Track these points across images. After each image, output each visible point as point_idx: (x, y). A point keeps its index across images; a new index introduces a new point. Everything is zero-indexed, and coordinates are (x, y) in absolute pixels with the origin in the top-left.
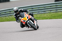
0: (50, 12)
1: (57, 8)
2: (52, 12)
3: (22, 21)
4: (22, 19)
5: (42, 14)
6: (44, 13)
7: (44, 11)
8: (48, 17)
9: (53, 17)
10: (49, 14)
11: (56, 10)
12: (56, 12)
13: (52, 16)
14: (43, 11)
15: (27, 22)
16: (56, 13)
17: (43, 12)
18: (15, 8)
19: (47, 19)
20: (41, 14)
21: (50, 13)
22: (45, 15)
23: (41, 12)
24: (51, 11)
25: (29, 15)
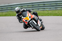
4: (24, 19)
5: (54, 11)
15: (29, 21)
20: (52, 11)
22: (57, 12)
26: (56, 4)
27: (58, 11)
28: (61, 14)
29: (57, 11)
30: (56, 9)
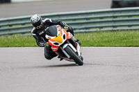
0: (98, 29)
1: (114, 21)
2: (103, 31)
3: (53, 43)
4: (52, 40)
6: (86, 32)
7: (86, 28)
8: (95, 42)
9: (105, 42)
10: (95, 34)
11: (114, 27)
12: (114, 31)
13: (104, 40)
14: (84, 27)
16: (112, 33)
17: (83, 29)
18: (35, 17)
19: (92, 46)
21: (100, 31)
22: (88, 37)
23: (80, 29)
24: (102, 27)
25: (67, 31)
26: (87, 19)
27: (91, 34)
28: (99, 42)
29: (88, 34)
30: (87, 30)
